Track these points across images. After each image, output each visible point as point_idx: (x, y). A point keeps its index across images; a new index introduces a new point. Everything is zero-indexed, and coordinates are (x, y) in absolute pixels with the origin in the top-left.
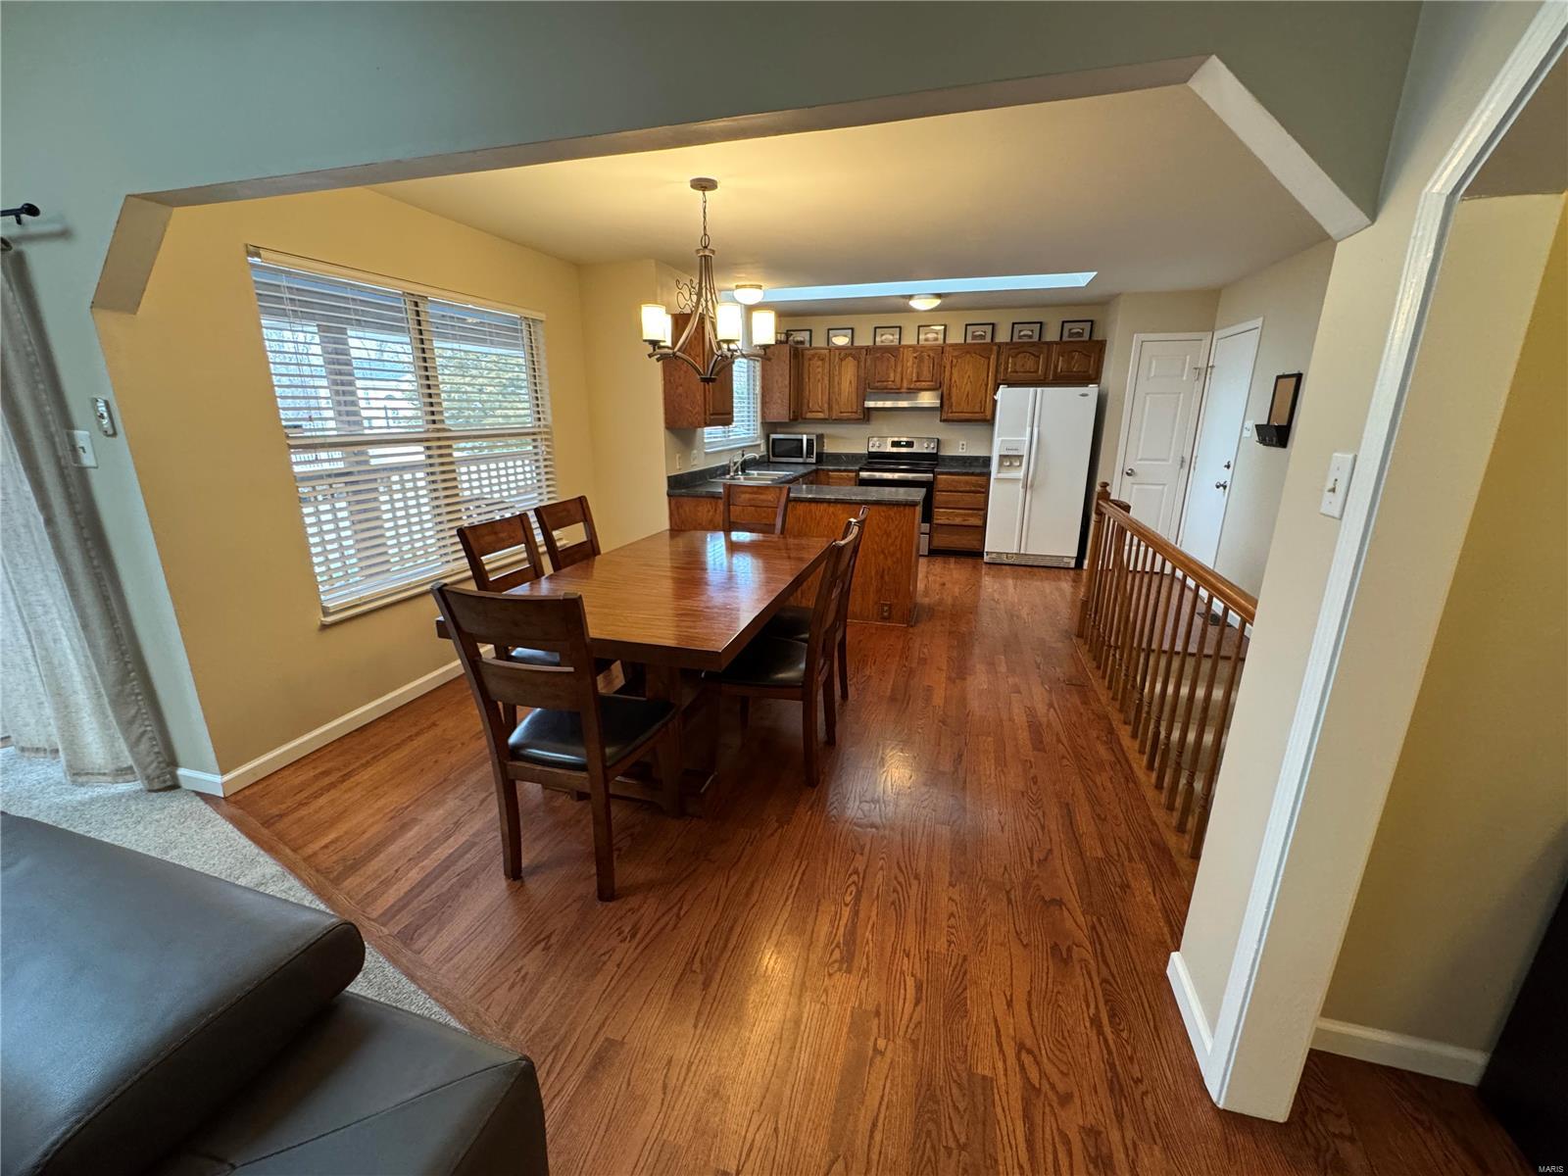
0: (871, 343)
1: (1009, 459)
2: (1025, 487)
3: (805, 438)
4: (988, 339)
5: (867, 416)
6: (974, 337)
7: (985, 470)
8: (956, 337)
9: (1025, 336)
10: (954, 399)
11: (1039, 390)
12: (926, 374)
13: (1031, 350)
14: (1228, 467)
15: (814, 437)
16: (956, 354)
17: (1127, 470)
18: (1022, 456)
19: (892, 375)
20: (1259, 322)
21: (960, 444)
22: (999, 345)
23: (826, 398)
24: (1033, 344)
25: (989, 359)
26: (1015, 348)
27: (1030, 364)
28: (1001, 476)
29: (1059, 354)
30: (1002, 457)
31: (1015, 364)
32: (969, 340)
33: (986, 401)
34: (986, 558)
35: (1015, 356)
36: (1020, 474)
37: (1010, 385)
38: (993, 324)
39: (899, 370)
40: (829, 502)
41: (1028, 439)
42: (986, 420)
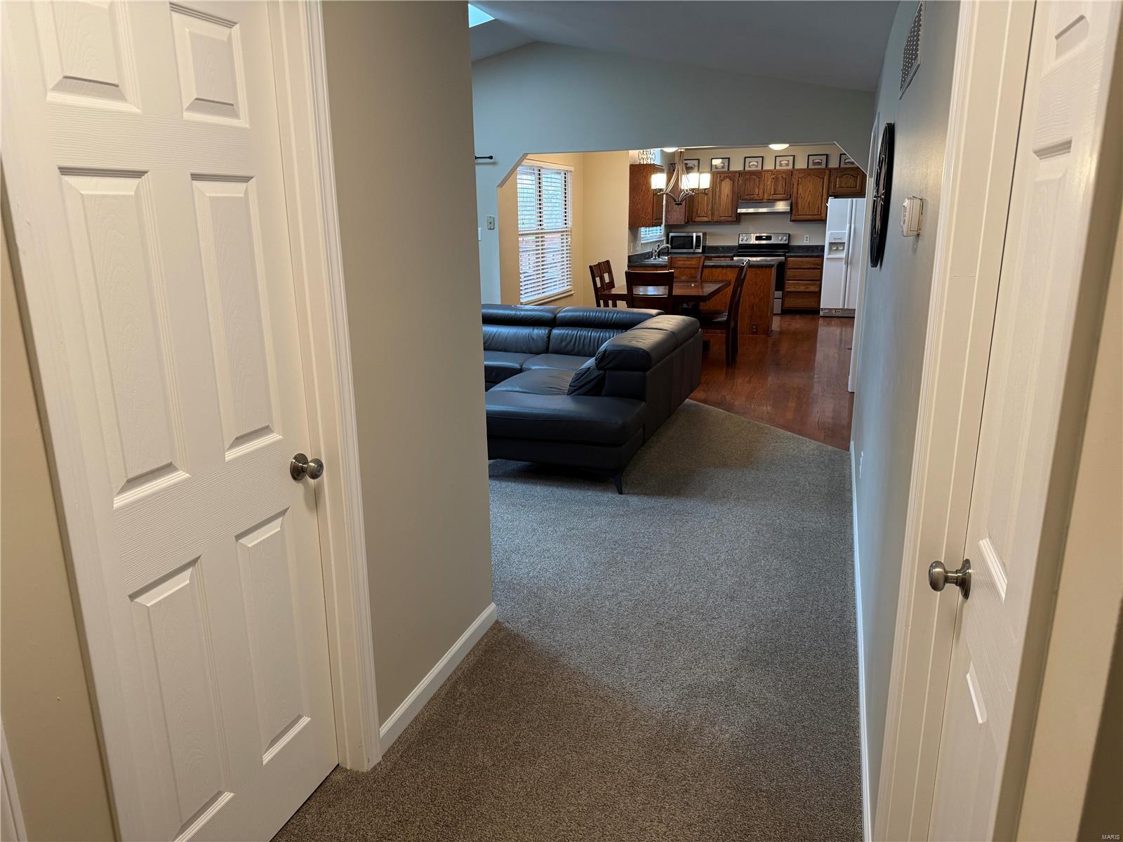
0: (741, 169)
1: (836, 245)
2: (847, 263)
3: (694, 235)
4: (823, 166)
5: (738, 218)
6: (815, 164)
7: (820, 254)
8: (802, 164)
9: (849, 162)
10: (799, 206)
11: (854, 199)
12: (780, 189)
13: (852, 173)
15: (701, 234)
16: (801, 175)
18: (844, 243)
19: (757, 191)
21: (804, 238)
22: (830, 170)
23: (710, 207)
24: (854, 168)
25: (824, 178)
26: (842, 171)
27: (851, 181)
28: (831, 257)
30: (831, 244)
31: (841, 182)
32: (810, 166)
33: (821, 207)
34: (821, 313)
35: (841, 177)
36: (843, 255)
37: (836, 197)
38: (827, 155)
39: (762, 187)
40: (723, 267)
41: (847, 231)
42: (820, 219)
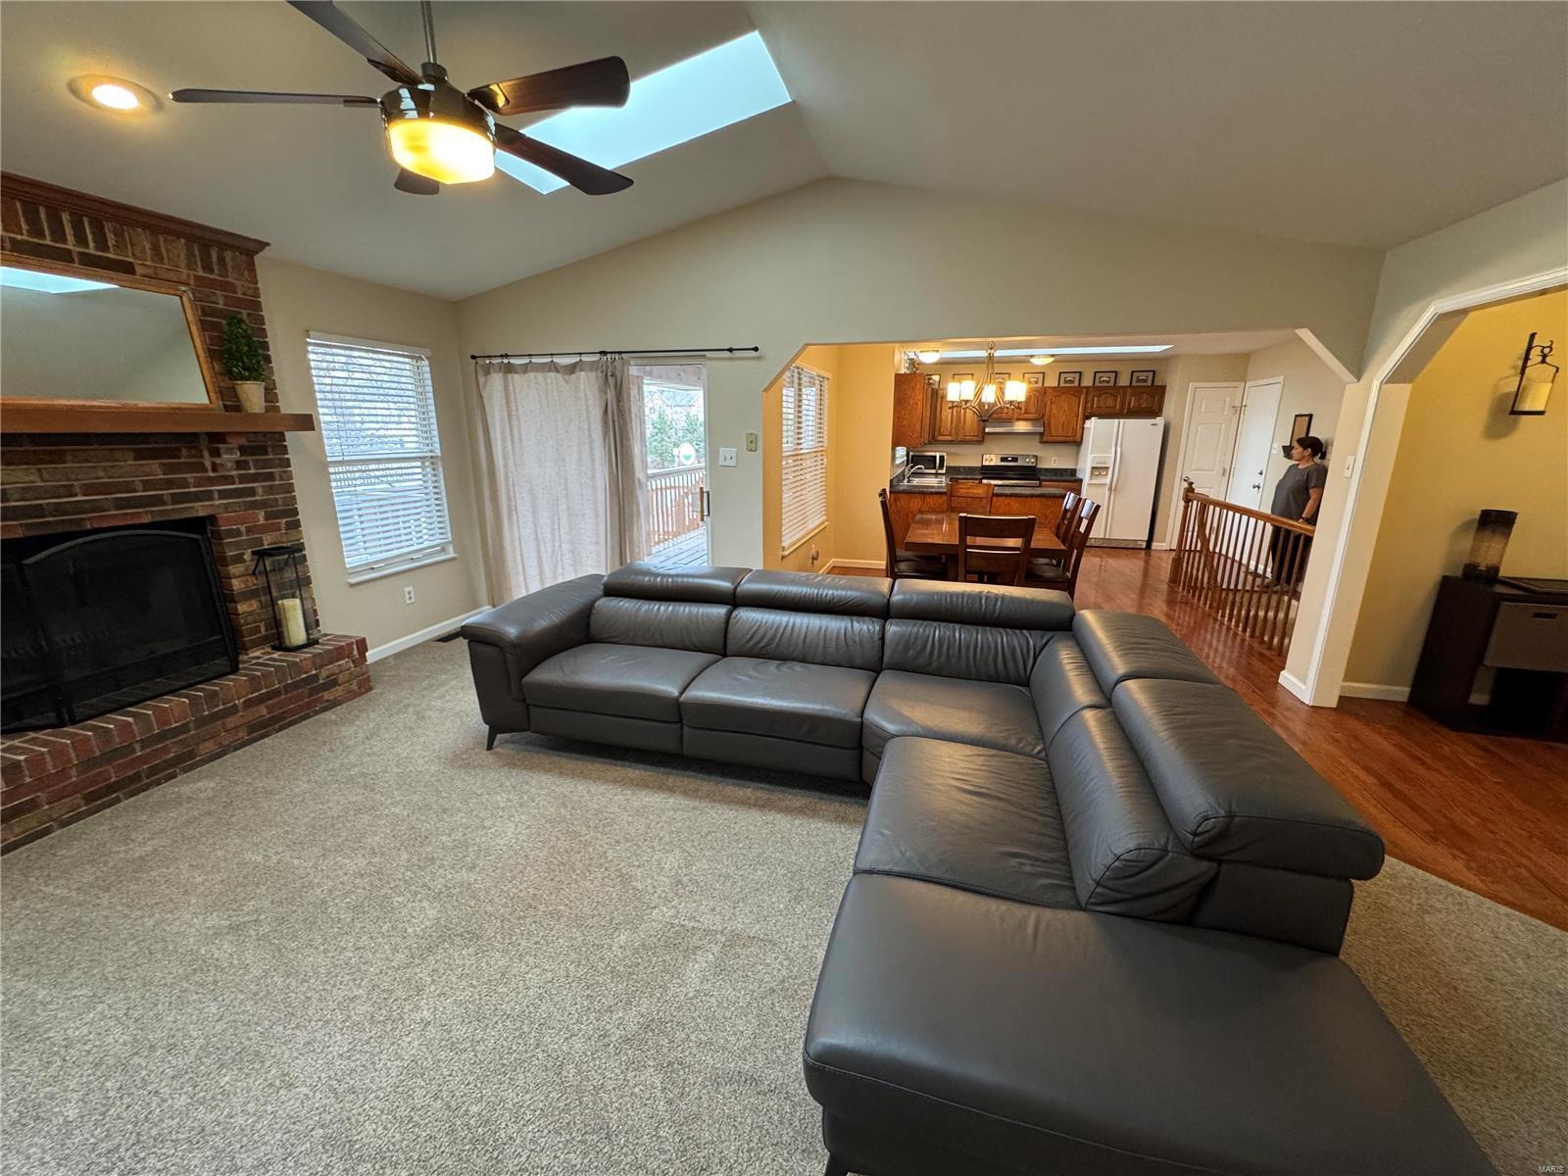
1: (1097, 470)
2: (1110, 490)
3: (938, 455)
4: (1077, 384)
5: (985, 438)
6: (1066, 382)
7: (1075, 478)
8: (1053, 382)
9: (1104, 381)
10: (1053, 428)
11: (1122, 420)
12: (1032, 409)
13: (1113, 392)
14: (1261, 474)
15: (945, 454)
16: (1055, 394)
17: (1184, 477)
18: (1108, 468)
20: (1281, 379)
21: (1053, 459)
22: (1087, 388)
23: (954, 426)
24: (1112, 388)
25: (1080, 398)
26: (1097, 390)
27: (1110, 402)
28: (1093, 482)
29: (1134, 395)
30: (1091, 469)
31: (1099, 401)
32: (1062, 385)
33: (1077, 429)
35: (1099, 397)
36: (1106, 480)
37: (1101, 416)
38: (1082, 373)
41: (1113, 455)
42: (1076, 442)
